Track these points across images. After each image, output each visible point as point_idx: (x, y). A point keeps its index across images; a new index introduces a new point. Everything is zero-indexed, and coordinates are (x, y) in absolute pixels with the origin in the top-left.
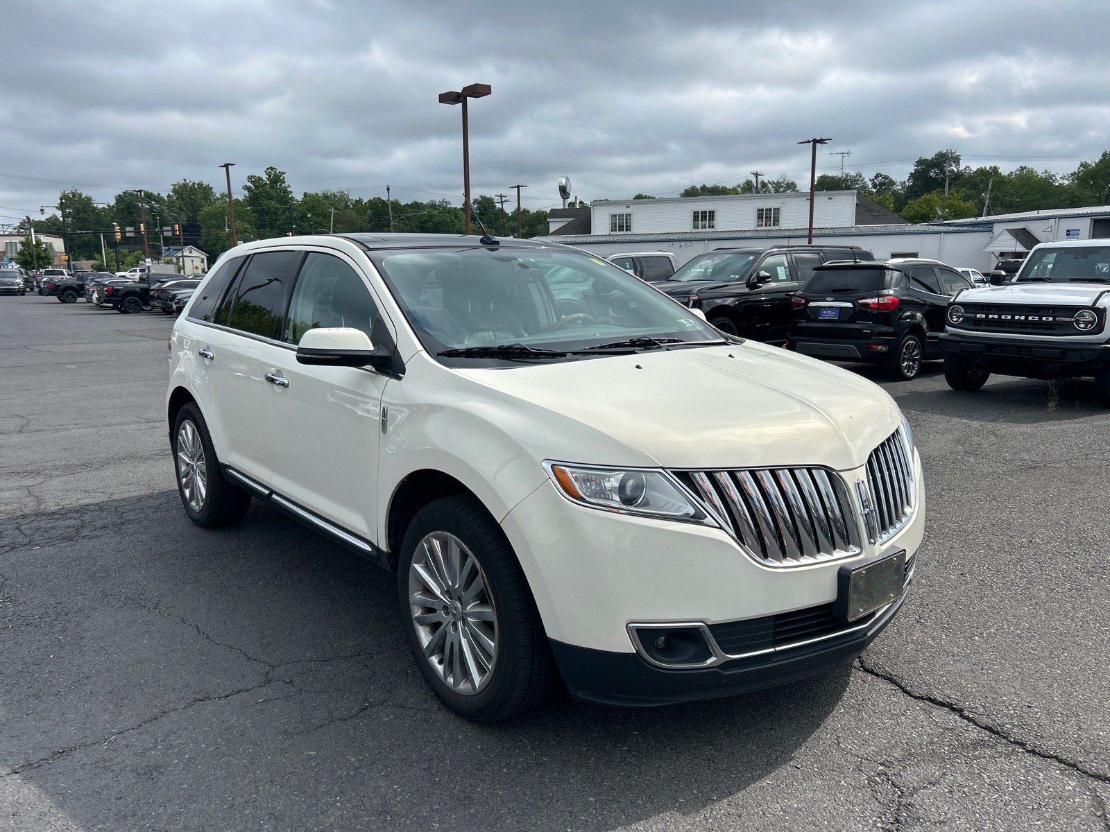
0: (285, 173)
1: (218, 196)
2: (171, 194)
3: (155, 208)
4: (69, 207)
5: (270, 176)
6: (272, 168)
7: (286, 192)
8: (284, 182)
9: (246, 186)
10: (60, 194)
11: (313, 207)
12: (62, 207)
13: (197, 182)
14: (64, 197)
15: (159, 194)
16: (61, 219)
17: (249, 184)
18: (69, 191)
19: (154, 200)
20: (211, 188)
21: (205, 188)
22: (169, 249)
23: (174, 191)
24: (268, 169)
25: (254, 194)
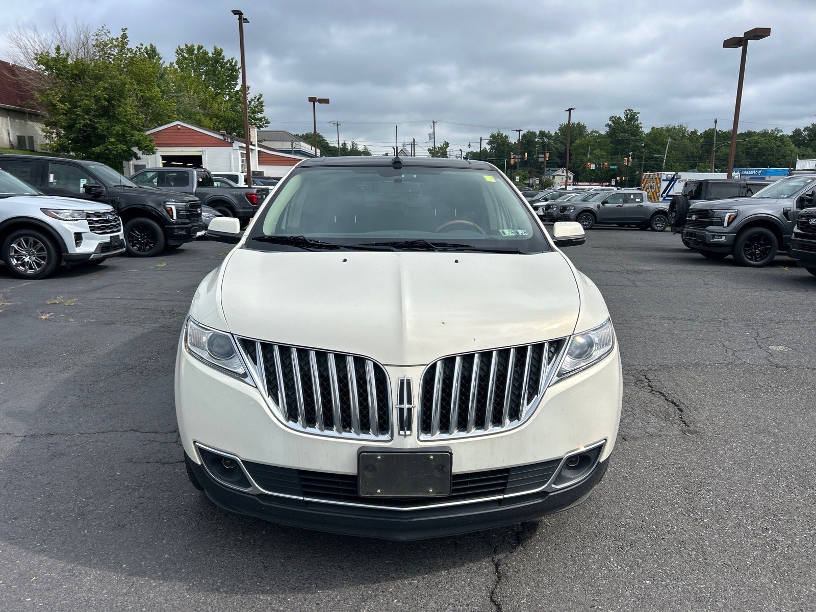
0: (639, 113)
1: (589, 132)
2: (558, 132)
3: (545, 142)
4: (494, 143)
5: (627, 115)
6: (629, 110)
7: (638, 127)
8: (637, 120)
9: (608, 124)
10: (490, 134)
11: (655, 138)
12: (490, 143)
13: (576, 123)
14: (493, 136)
15: (549, 132)
16: (488, 151)
17: (610, 123)
18: (496, 132)
19: (546, 136)
20: (585, 127)
21: (581, 126)
22: (549, 170)
23: (560, 129)
24: (626, 111)
25: (613, 129)
